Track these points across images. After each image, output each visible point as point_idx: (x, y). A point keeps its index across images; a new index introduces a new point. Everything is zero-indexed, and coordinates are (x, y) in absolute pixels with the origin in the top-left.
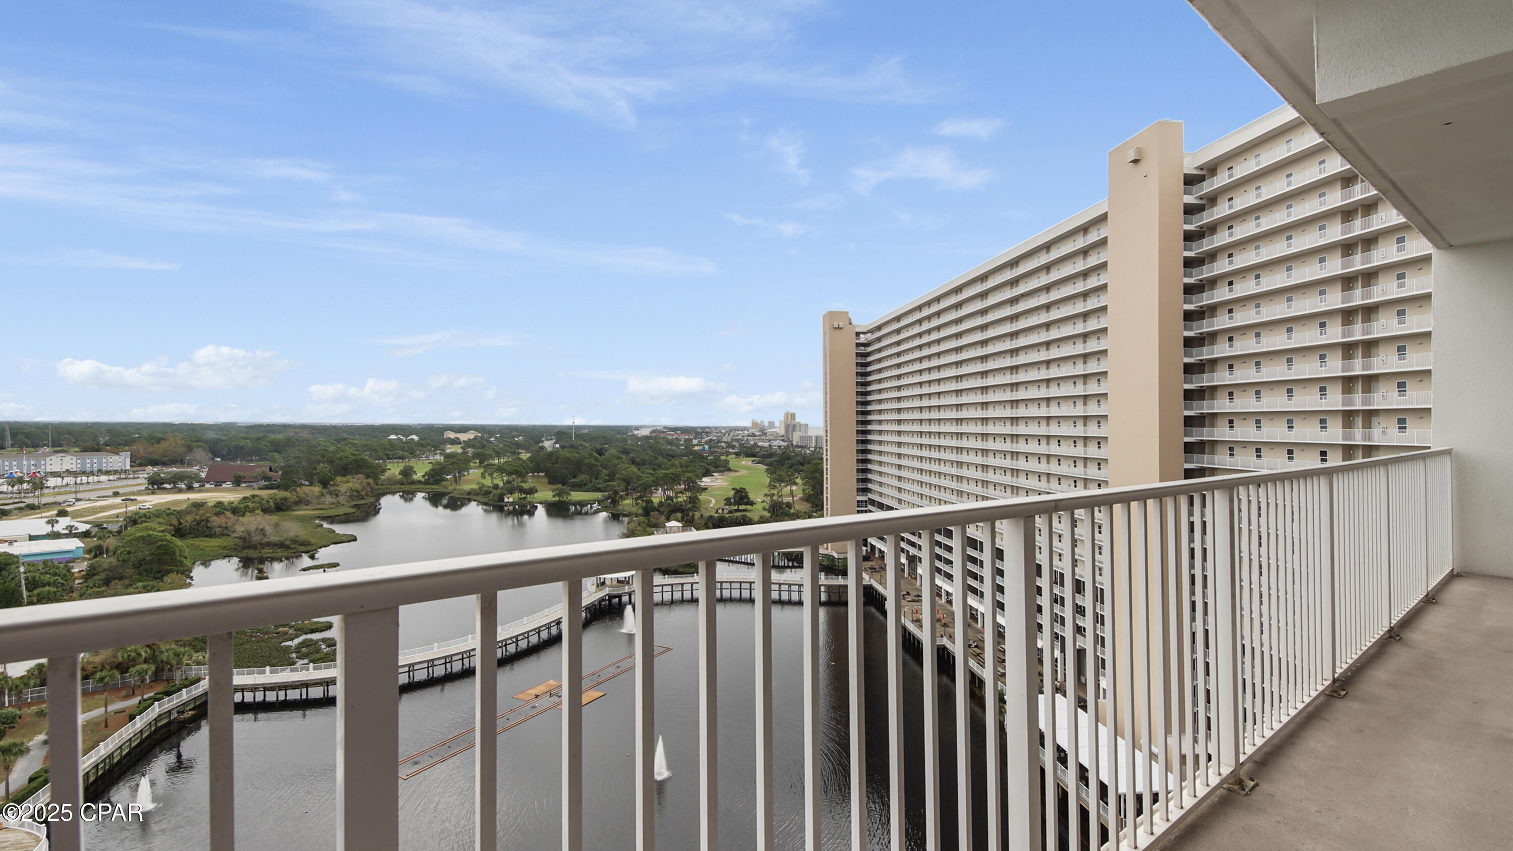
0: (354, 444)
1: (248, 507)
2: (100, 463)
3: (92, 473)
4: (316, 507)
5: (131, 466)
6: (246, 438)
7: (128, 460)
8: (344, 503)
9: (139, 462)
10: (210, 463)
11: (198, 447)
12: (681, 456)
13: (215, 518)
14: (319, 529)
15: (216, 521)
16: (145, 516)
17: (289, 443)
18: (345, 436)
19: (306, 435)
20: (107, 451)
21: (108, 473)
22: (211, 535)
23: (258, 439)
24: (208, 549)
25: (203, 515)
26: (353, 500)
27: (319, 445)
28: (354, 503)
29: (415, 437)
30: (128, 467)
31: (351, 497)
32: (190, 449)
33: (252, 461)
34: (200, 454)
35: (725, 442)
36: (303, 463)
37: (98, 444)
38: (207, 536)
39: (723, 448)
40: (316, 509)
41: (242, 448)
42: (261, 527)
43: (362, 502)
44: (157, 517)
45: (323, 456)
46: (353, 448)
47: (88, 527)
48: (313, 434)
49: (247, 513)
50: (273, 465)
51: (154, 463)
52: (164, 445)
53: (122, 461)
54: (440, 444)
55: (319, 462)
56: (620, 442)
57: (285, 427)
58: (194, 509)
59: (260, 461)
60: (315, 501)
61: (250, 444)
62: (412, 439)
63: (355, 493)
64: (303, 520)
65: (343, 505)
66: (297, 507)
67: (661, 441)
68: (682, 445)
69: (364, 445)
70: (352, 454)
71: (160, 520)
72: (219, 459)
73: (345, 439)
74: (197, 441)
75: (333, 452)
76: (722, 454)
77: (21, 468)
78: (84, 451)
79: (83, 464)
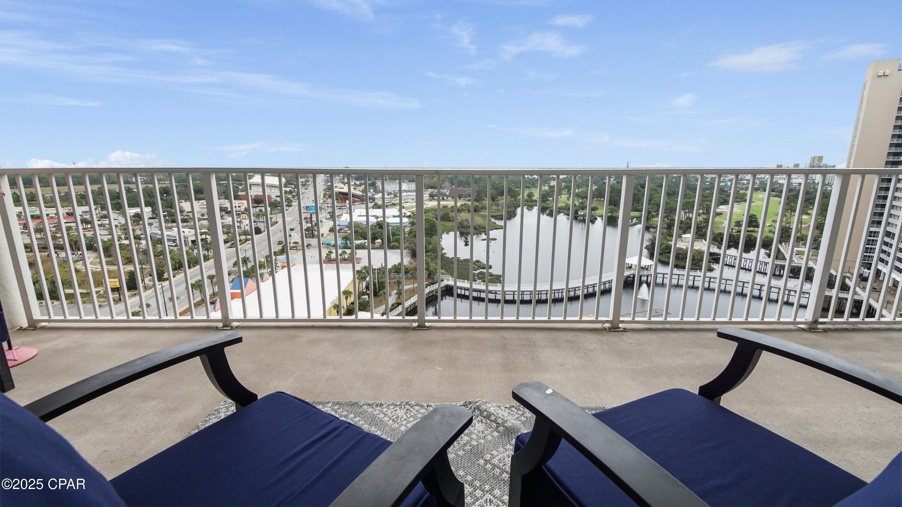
1: (462, 209)
6: (464, 177)
8: (501, 210)
10: (450, 188)
11: (447, 180)
12: (705, 189)
13: (451, 213)
14: (490, 222)
15: (451, 214)
16: (427, 210)
17: (480, 179)
18: (504, 175)
22: (449, 221)
23: (468, 177)
24: (448, 226)
25: (446, 211)
26: (505, 208)
28: (506, 210)
29: (536, 177)
32: (443, 181)
33: (466, 187)
34: (447, 184)
35: (747, 180)
38: (448, 221)
39: (744, 184)
40: (489, 212)
41: (462, 181)
42: (467, 218)
43: (509, 210)
45: (493, 186)
47: (410, 213)
48: (491, 175)
49: (462, 212)
50: (473, 190)
51: (432, 188)
52: (434, 179)
54: (548, 180)
56: (659, 179)
58: (444, 209)
59: (469, 187)
60: (489, 208)
61: (465, 180)
62: (535, 177)
63: (506, 205)
64: (484, 216)
66: (482, 211)
67: (691, 179)
68: (708, 182)
69: (511, 180)
71: (432, 212)
72: (454, 186)
74: (446, 178)
75: (497, 184)
76: (742, 189)
77: (391, 188)
78: (409, 182)
79: (409, 187)
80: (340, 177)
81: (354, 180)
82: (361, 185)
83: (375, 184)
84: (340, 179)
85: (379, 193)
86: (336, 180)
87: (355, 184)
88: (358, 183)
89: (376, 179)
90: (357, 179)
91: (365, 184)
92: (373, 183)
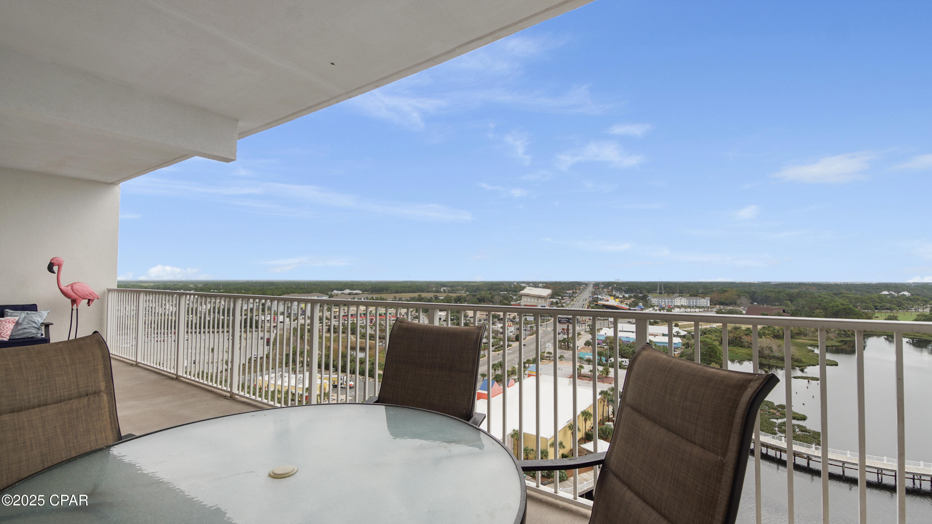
0: (847, 297)
1: (764, 333)
2: (696, 302)
3: (693, 307)
4: (811, 338)
5: (710, 305)
6: (771, 291)
7: (709, 302)
8: (833, 338)
9: (713, 303)
10: (750, 305)
11: (744, 295)
13: (744, 337)
14: (810, 353)
15: (745, 339)
16: (709, 331)
17: (799, 295)
18: (843, 291)
19: (813, 290)
20: (700, 297)
21: (699, 307)
22: (742, 346)
23: (780, 292)
24: (740, 354)
25: (738, 334)
26: (841, 337)
27: (820, 297)
28: (842, 339)
29: (906, 293)
30: (709, 305)
31: (839, 335)
32: (739, 296)
34: (744, 300)
36: (806, 308)
37: (698, 293)
38: (740, 347)
40: (811, 340)
41: (769, 297)
42: (770, 346)
43: (848, 339)
44: (716, 332)
45: (820, 305)
46: (847, 300)
47: (686, 333)
48: (819, 289)
49: (763, 337)
50: (786, 309)
51: (721, 304)
52: (727, 294)
53: (705, 302)
55: (817, 308)
57: (800, 285)
58: (734, 330)
59: (780, 305)
60: (811, 334)
61: (774, 295)
62: (904, 294)
63: (843, 332)
64: (804, 345)
65: (832, 339)
66: (798, 337)
69: (856, 298)
70: (842, 304)
71: (716, 334)
72: (756, 304)
73: (841, 293)
74: (744, 292)
75: (826, 303)
77: (665, 303)
78: (691, 296)
79: (689, 302)
80: (609, 289)
81: (623, 293)
82: (630, 297)
83: (647, 298)
84: (608, 292)
85: (650, 307)
86: (604, 292)
87: (624, 296)
88: (627, 295)
89: (649, 292)
90: (626, 292)
91: (635, 297)
92: (644, 296)
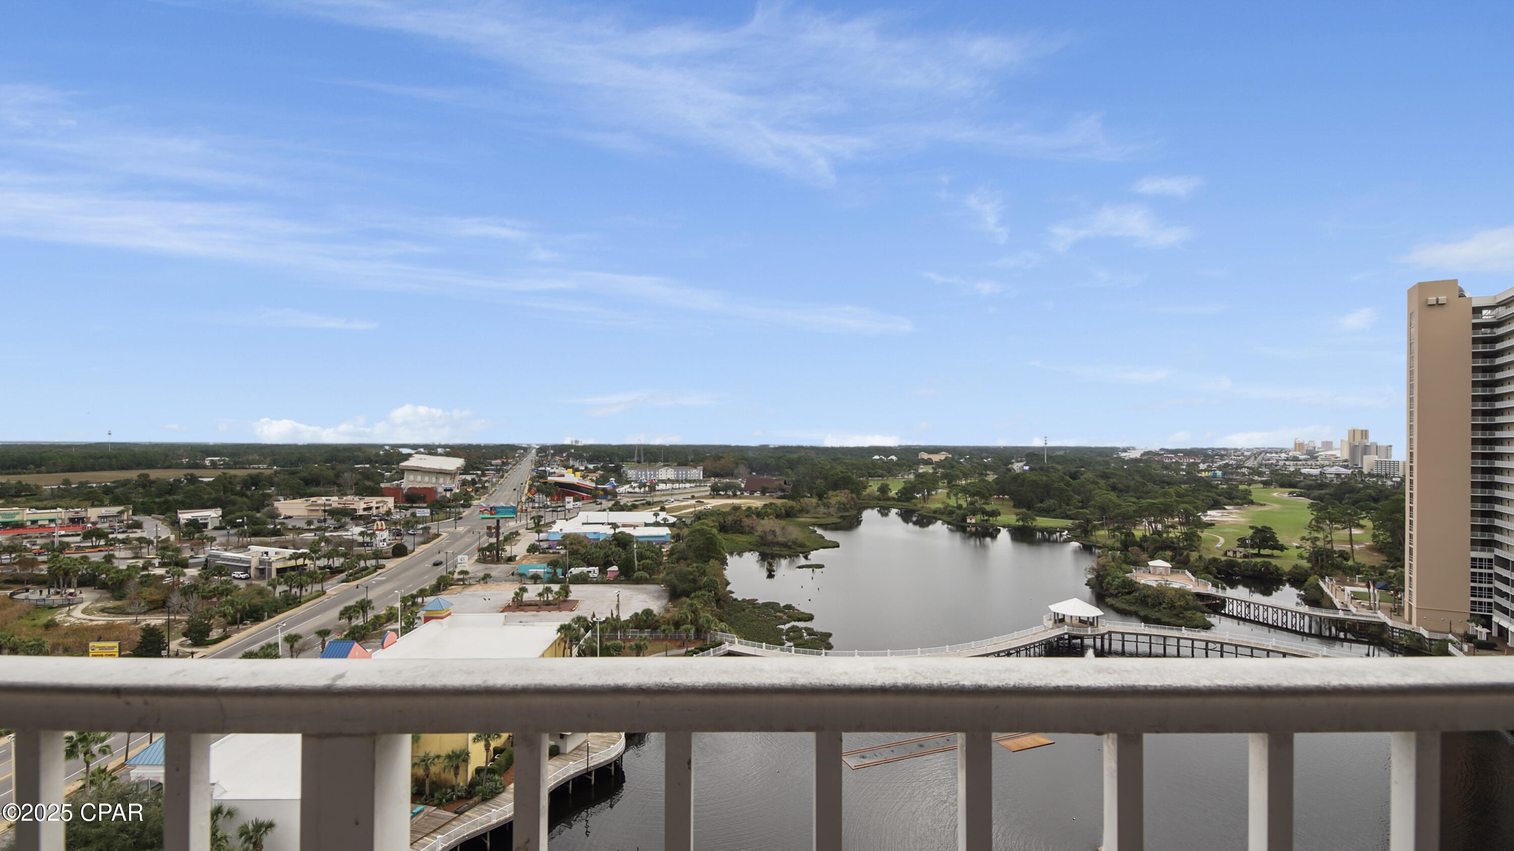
0: (845, 463)
1: (766, 512)
2: (686, 474)
3: (682, 482)
4: (813, 516)
5: (703, 477)
6: (771, 457)
7: (701, 472)
8: (833, 513)
9: (707, 474)
10: (749, 476)
11: (742, 463)
12: (1180, 483)
13: (745, 519)
14: (813, 535)
15: (746, 521)
16: (705, 514)
17: (799, 461)
18: (840, 455)
19: (812, 455)
20: (691, 466)
21: (690, 481)
22: (742, 533)
23: (780, 458)
24: (740, 543)
25: (738, 515)
26: (840, 511)
27: (820, 463)
28: (841, 514)
29: (894, 458)
30: (701, 478)
31: (839, 508)
32: (737, 464)
33: (775, 475)
34: (742, 469)
35: (1248, 468)
36: (807, 478)
37: (687, 460)
38: (739, 533)
39: (1244, 474)
40: (813, 518)
41: (769, 465)
42: (773, 529)
43: (847, 514)
44: (712, 516)
45: (820, 473)
46: (844, 467)
47: (675, 519)
48: (817, 454)
49: (766, 518)
50: (787, 479)
51: (716, 475)
52: (722, 461)
53: (696, 473)
54: (914, 464)
55: (818, 478)
56: (1100, 465)
57: (800, 448)
58: (733, 511)
59: (780, 475)
60: (812, 511)
61: (774, 462)
62: (892, 460)
63: (842, 506)
64: (804, 526)
65: (833, 515)
66: (800, 515)
67: (1154, 466)
68: (1183, 470)
69: (853, 464)
70: (841, 472)
71: (713, 518)
72: (754, 474)
73: (839, 459)
74: (742, 459)
75: (828, 470)
76: (1241, 483)
77: (646, 476)
78: (679, 465)
79: (678, 475)
80: (563, 457)
81: (586, 462)
82: (596, 470)
83: (620, 469)
84: (561, 460)
85: (625, 484)
86: (555, 461)
87: (586, 468)
88: (591, 466)
89: (623, 461)
90: (590, 461)
91: (603, 468)
92: (616, 467)
